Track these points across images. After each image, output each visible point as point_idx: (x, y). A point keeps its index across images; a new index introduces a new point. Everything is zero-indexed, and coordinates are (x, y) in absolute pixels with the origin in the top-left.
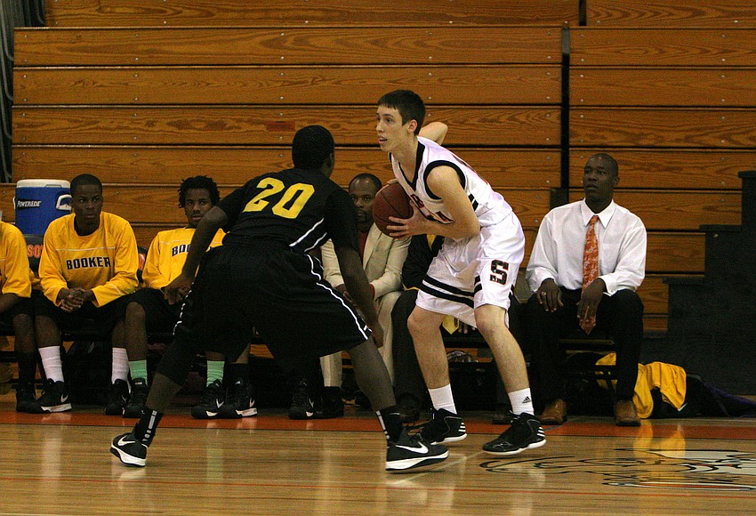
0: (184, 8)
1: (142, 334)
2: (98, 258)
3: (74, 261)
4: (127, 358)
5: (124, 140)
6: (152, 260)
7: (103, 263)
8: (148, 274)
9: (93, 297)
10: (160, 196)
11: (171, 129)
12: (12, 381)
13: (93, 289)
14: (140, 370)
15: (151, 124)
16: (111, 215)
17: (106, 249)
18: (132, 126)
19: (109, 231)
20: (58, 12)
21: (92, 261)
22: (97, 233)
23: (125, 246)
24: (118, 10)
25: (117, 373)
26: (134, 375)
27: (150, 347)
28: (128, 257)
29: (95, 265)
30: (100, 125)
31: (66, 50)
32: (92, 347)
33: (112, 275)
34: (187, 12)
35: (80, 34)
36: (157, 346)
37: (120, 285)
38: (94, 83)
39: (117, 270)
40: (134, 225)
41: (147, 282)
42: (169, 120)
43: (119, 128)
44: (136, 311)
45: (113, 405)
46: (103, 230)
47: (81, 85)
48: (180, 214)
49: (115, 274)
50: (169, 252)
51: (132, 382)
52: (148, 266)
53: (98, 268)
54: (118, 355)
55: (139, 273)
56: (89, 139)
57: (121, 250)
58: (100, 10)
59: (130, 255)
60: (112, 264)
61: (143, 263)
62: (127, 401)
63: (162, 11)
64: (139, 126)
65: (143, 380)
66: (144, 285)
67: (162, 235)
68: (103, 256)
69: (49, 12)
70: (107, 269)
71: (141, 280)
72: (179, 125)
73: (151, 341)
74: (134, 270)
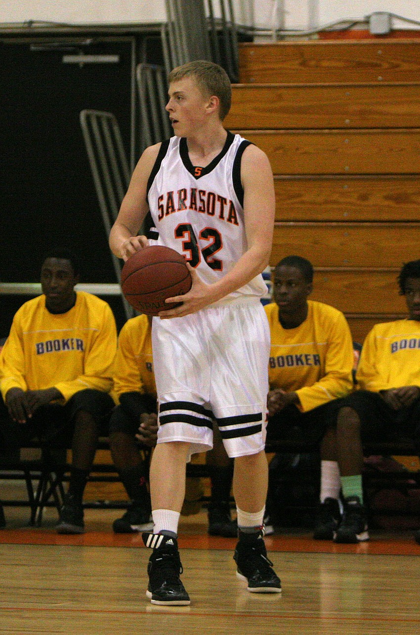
0: (403, 61)
1: (356, 445)
2: (306, 356)
3: (278, 358)
4: (338, 472)
5: (331, 216)
6: (368, 359)
7: (311, 361)
8: (363, 374)
9: (297, 400)
10: (376, 283)
11: (386, 203)
12: (204, 499)
13: (299, 392)
14: (354, 487)
15: (364, 197)
16: (321, 305)
17: (315, 346)
18: (342, 200)
19: (320, 324)
20: (255, 67)
21: (299, 359)
22: (304, 326)
23: (339, 341)
24: (325, 64)
25: (327, 491)
26: (347, 492)
27: (365, 460)
28: (341, 355)
29: (302, 364)
30: (304, 199)
31: (265, 110)
32: (297, 459)
33: (322, 375)
34: (405, 66)
35: (279, 92)
36: (373, 459)
37: (329, 387)
38: (297, 149)
39: (328, 369)
40: (349, 316)
41: (362, 383)
42: (385, 194)
43: (327, 202)
44: (349, 418)
45: (322, 528)
46: (313, 322)
47: (281, 151)
48: (400, 303)
49: (325, 375)
50: (387, 349)
51: (345, 501)
52: (363, 365)
53: (306, 368)
54: (328, 468)
55: (354, 373)
56: (292, 216)
57: (333, 346)
58: (303, 64)
59: (343, 352)
60: (322, 362)
61: (357, 361)
62: (339, 524)
63: (376, 65)
64: (348, 200)
65: (357, 498)
66: (358, 387)
67: (379, 328)
68: (312, 352)
69: (245, 66)
70: (316, 368)
71: (355, 382)
72: (399, 199)
73: (367, 452)
74: (347, 370)
